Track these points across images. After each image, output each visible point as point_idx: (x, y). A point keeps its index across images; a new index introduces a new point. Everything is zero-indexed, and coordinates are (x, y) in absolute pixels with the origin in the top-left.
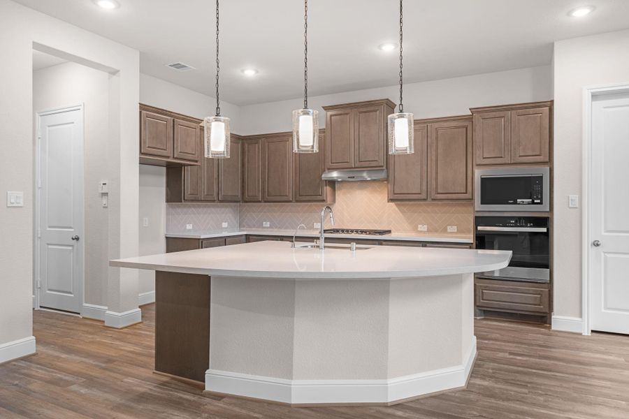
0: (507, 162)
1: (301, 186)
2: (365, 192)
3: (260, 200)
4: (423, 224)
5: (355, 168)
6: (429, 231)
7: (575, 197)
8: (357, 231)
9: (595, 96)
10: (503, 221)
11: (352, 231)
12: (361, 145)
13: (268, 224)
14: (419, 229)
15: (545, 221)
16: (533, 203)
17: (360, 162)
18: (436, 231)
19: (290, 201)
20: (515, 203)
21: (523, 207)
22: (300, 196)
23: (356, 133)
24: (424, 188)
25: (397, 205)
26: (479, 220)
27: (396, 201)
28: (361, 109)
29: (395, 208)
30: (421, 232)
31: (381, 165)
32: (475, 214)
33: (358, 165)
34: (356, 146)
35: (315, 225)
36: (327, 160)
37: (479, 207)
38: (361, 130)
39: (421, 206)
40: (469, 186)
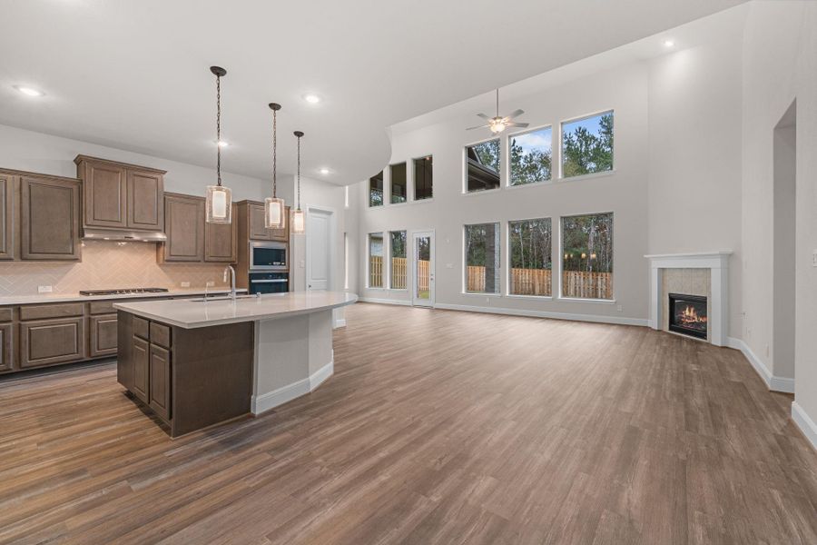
0: (269, 239)
1: (34, 241)
4: (186, 281)
5: (127, 228)
6: (191, 286)
7: (303, 261)
8: (134, 291)
9: (311, 210)
10: (266, 276)
11: (128, 291)
15: (286, 275)
16: (281, 265)
17: (134, 223)
18: (197, 286)
19: (11, 260)
20: (272, 265)
21: (276, 267)
22: (30, 253)
23: (130, 195)
24: (199, 252)
25: (160, 265)
26: (252, 276)
27: (172, 261)
28: (136, 173)
29: (159, 268)
30: (183, 288)
31: (159, 228)
32: (249, 272)
33: (131, 225)
34: (130, 207)
35: (41, 289)
36: (88, 216)
37: (252, 267)
38: (136, 191)
39: (183, 266)
40: (233, 252)
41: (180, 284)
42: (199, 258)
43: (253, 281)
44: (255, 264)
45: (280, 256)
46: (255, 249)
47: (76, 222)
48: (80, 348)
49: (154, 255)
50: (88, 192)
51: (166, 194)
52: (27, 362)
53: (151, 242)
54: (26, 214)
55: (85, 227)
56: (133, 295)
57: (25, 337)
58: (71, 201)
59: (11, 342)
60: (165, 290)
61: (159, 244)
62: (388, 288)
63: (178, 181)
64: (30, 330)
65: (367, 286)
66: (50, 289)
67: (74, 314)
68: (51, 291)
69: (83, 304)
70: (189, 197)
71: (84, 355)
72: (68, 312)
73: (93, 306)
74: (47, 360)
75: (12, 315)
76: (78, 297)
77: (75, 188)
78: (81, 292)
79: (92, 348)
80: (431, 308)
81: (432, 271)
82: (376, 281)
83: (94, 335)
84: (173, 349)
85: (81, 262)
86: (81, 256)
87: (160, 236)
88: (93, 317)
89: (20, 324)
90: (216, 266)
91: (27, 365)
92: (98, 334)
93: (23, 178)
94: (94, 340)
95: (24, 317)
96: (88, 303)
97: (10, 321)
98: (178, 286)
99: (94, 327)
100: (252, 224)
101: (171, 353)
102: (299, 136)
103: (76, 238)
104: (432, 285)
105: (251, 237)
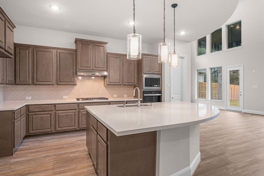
0: (152, 73)
1: (61, 77)
2: (91, 81)
3: (31, 83)
5: (93, 70)
6: (118, 97)
7: (169, 85)
10: (151, 92)
12: (96, 60)
13: (30, 98)
14: (114, 96)
15: (160, 92)
16: (158, 86)
17: (95, 67)
18: (120, 97)
19: (54, 85)
20: (154, 86)
21: (155, 88)
22: (60, 82)
23: (94, 54)
24: (121, 80)
25: (105, 87)
26: (145, 92)
27: (110, 85)
28: (96, 44)
29: (105, 88)
30: (115, 97)
31: (105, 70)
32: (143, 90)
33: (95, 69)
34: (94, 60)
35: (64, 97)
36: (79, 65)
37: (144, 88)
38: (96, 53)
39: (114, 87)
40: (135, 80)
41: (113, 96)
42: (121, 83)
43: (145, 95)
44: (146, 86)
45: (157, 82)
46: (146, 79)
47: (75, 68)
48: (75, 124)
49: (103, 82)
50: (79, 54)
51: (108, 53)
52: (58, 129)
53: (102, 76)
54: (58, 66)
55: (78, 70)
56: (95, 101)
57: (57, 118)
58: (73, 60)
59: (53, 120)
60: (107, 99)
61: (105, 77)
62: (210, 99)
63: (112, 47)
64: (59, 115)
65: (196, 97)
66: (67, 97)
67: (73, 109)
68: (67, 98)
69: (76, 104)
70: (117, 54)
71: (76, 127)
72: (71, 108)
73: (80, 105)
74: (64, 128)
75: (53, 108)
76: (75, 101)
77: (74, 53)
78: (77, 99)
79: (80, 124)
80: (240, 112)
81: (241, 90)
82: (202, 95)
83: (80, 119)
84: (108, 143)
85: (76, 85)
86: (76, 83)
87: (106, 73)
88: (80, 110)
89: (55, 112)
90: (127, 87)
91: (58, 130)
92: (82, 118)
93: (58, 50)
94: (80, 121)
95: (57, 109)
96: (78, 104)
97: (52, 111)
98: (112, 96)
99: (80, 115)
100: (144, 66)
101: (107, 146)
102: (174, 7)
103: (75, 76)
104: (241, 98)
105: (144, 72)
